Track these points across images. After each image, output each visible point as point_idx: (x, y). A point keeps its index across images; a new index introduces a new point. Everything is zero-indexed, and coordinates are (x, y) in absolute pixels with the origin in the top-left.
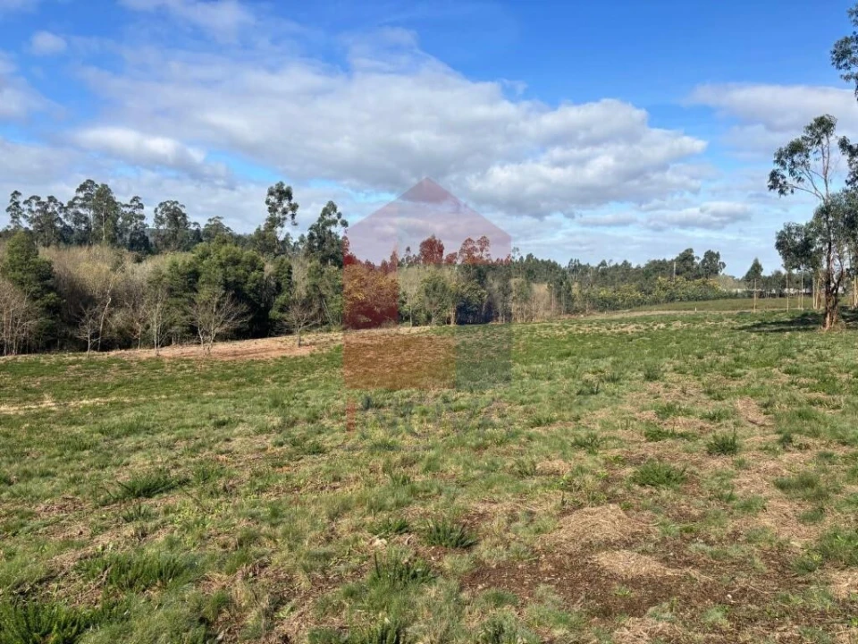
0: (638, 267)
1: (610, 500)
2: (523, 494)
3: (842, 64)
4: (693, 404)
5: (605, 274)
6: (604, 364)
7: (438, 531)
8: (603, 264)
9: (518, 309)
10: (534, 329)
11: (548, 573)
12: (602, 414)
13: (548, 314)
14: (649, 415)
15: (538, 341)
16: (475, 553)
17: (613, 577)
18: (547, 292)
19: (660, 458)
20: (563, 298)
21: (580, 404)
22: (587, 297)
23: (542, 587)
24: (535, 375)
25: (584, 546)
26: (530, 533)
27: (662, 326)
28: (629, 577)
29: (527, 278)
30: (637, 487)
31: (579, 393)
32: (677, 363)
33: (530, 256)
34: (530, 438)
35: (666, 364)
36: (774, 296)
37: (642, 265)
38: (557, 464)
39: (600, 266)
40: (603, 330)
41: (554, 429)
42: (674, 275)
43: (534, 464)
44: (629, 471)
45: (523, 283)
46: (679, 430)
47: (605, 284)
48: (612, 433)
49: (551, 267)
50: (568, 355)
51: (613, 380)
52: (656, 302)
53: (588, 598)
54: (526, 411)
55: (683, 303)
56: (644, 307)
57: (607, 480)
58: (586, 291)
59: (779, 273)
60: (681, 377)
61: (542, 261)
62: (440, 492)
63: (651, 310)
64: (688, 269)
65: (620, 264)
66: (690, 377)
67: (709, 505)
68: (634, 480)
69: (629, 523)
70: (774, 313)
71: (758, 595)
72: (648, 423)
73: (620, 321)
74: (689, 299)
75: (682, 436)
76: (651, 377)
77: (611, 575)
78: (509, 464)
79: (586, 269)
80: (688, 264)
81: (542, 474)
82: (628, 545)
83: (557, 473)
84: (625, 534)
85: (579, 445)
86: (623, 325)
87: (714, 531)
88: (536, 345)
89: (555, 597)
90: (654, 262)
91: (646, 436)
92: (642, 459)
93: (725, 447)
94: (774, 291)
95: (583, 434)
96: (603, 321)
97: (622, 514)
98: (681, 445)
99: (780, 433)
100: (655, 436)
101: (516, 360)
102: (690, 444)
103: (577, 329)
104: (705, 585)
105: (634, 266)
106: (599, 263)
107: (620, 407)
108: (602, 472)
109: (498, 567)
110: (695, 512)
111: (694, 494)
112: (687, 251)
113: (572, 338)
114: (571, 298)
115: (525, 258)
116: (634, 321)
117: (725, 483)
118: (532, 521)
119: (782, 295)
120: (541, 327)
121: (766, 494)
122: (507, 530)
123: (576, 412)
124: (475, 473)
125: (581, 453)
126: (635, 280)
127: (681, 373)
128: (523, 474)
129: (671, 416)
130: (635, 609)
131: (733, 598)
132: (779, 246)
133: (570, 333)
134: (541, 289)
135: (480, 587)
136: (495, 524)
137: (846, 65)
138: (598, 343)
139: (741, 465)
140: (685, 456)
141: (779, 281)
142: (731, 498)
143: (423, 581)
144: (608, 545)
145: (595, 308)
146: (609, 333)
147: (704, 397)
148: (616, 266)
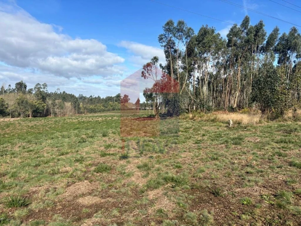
0: (103, 98)
1: (86, 179)
2: (52, 182)
3: (161, 41)
4: (117, 144)
5: (92, 100)
6: (90, 132)
7: (13, 201)
8: (91, 96)
9: (59, 112)
10: (65, 119)
11: (59, 210)
12: (86, 149)
13: (71, 114)
14: (102, 148)
15: (67, 124)
16: (30, 207)
17: (83, 206)
18: (71, 106)
19: (104, 163)
20: (77, 108)
21: (79, 146)
22: (85, 108)
23: (56, 215)
24: (63, 137)
25: (74, 197)
26: (54, 195)
27: (110, 118)
28: (89, 205)
29: (63, 100)
30: (95, 173)
31: (79, 142)
32: (114, 130)
33: (64, 92)
34: (58, 160)
35: (110, 131)
36: (143, 109)
37: (104, 98)
38: (68, 168)
39: (90, 97)
40: (91, 120)
41: (68, 156)
42: (115, 102)
43: (59, 169)
44: (93, 168)
45: (61, 102)
46: (111, 152)
47: (92, 104)
48: (89, 156)
49: (72, 96)
50: (78, 128)
51: (92, 137)
52: (109, 110)
53: (73, 216)
54: (58, 150)
55: (117, 111)
56: (105, 112)
57: (85, 172)
58: (85, 106)
59: (144, 102)
60: (114, 135)
61: (69, 94)
62: (16, 185)
63: (107, 113)
64: (119, 100)
65: (97, 97)
66: (117, 135)
67: (117, 176)
68: (95, 171)
69: (91, 186)
70: (143, 115)
71: (128, 203)
72: (102, 151)
73: (97, 117)
74: (119, 110)
75: (112, 154)
76: (104, 136)
77: (83, 205)
78: (49, 171)
79: (85, 98)
80: (119, 98)
81: (61, 173)
82: (90, 194)
83: (67, 172)
84: (89, 190)
85: (77, 161)
86: (98, 118)
87: (118, 184)
88: (65, 125)
89: (61, 218)
90: (108, 97)
91: (100, 155)
92: (99, 164)
93: (124, 157)
94: (143, 108)
95: (79, 157)
96: (91, 117)
97: (89, 184)
98: (112, 157)
99: (140, 151)
100: (103, 155)
101: (57, 131)
102: (114, 157)
103: (81, 119)
104: (113, 202)
105: (102, 98)
106: (90, 96)
107: (93, 146)
108: (84, 169)
109: (39, 211)
110: (113, 179)
111: (114, 174)
112: (119, 94)
113: (79, 123)
114: (79, 108)
115: (62, 93)
116: (101, 116)
117: (123, 168)
118: (55, 191)
119: (145, 109)
120: (68, 118)
121: (134, 170)
122: (45, 196)
123: (77, 149)
124: (33, 176)
125: (77, 164)
126: (102, 103)
127: (114, 134)
128: (53, 174)
129: (109, 148)
130: (89, 216)
131: (121, 205)
132: (144, 94)
133: (79, 121)
134: (68, 105)
135: (30, 220)
136: (40, 195)
137: (161, 42)
138: (89, 124)
139: (129, 162)
140: (112, 161)
141: (145, 105)
142: (124, 173)
143: (3, 223)
144: (83, 195)
145: (88, 112)
146: (92, 120)
147: (120, 141)
148: (96, 98)
